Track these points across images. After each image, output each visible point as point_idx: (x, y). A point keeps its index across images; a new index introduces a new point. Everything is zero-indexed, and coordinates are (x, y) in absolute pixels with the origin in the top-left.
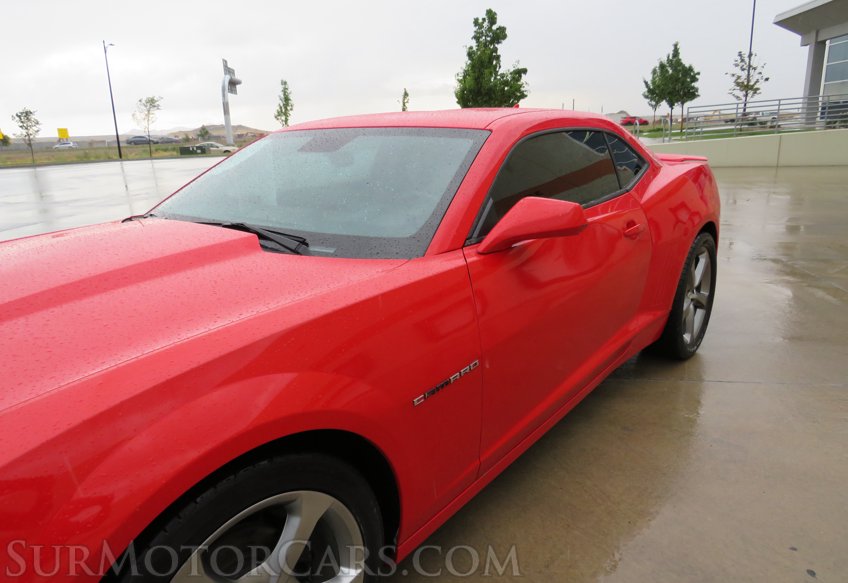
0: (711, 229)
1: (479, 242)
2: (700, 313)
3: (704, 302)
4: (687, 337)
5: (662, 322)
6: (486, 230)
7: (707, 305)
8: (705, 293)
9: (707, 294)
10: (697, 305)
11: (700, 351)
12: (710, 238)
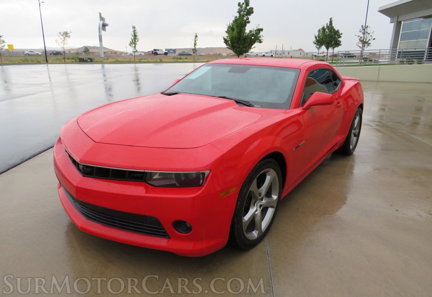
0: (361, 106)
1: (303, 106)
2: (355, 139)
3: (357, 134)
4: (351, 147)
5: (344, 140)
6: (304, 102)
7: (357, 136)
8: (357, 131)
9: (358, 131)
10: (355, 136)
11: (354, 153)
12: (361, 110)
